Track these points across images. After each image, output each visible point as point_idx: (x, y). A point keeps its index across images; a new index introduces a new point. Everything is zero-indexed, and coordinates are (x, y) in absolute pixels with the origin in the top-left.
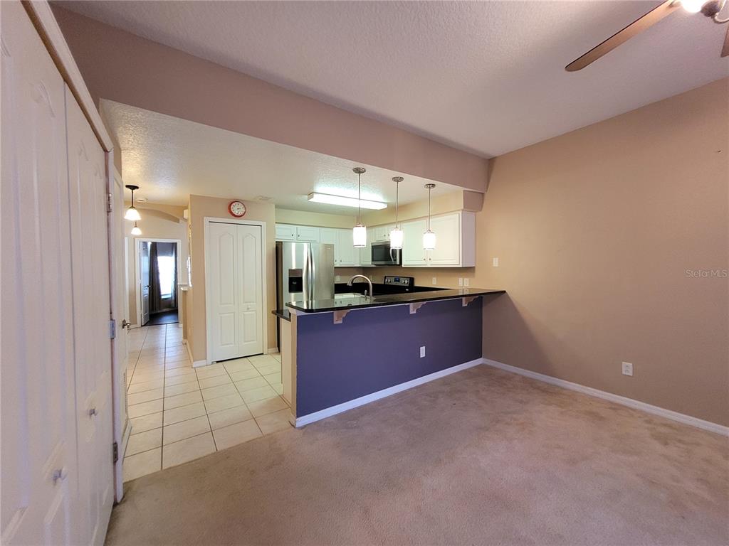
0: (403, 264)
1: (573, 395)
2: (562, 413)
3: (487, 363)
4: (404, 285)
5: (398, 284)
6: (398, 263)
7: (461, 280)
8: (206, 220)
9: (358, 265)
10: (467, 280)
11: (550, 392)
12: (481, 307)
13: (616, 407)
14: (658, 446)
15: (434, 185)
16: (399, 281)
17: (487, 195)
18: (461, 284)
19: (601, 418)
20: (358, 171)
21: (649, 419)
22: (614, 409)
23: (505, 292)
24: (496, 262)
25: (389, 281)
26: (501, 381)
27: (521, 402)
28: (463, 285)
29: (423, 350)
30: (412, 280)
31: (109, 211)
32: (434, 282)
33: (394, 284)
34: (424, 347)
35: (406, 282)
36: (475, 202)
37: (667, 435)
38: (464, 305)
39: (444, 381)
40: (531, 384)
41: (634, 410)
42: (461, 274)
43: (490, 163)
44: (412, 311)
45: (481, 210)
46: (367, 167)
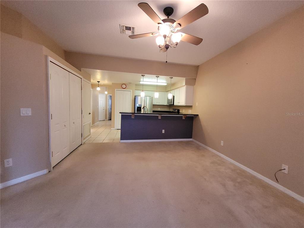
0: (174, 104)
3: (193, 141)
6: (172, 104)
8: (116, 89)
9: (165, 104)
12: (193, 120)
17: (196, 79)
21: (221, 160)
23: (198, 115)
24: (197, 104)
28: (190, 112)
29: (163, 131)
30: (179, 110)
31: (82, 90)
32: (184, 111)
37: (218, 162)
38: (183, 118)
44: (159, 118)
45: (195, 85)
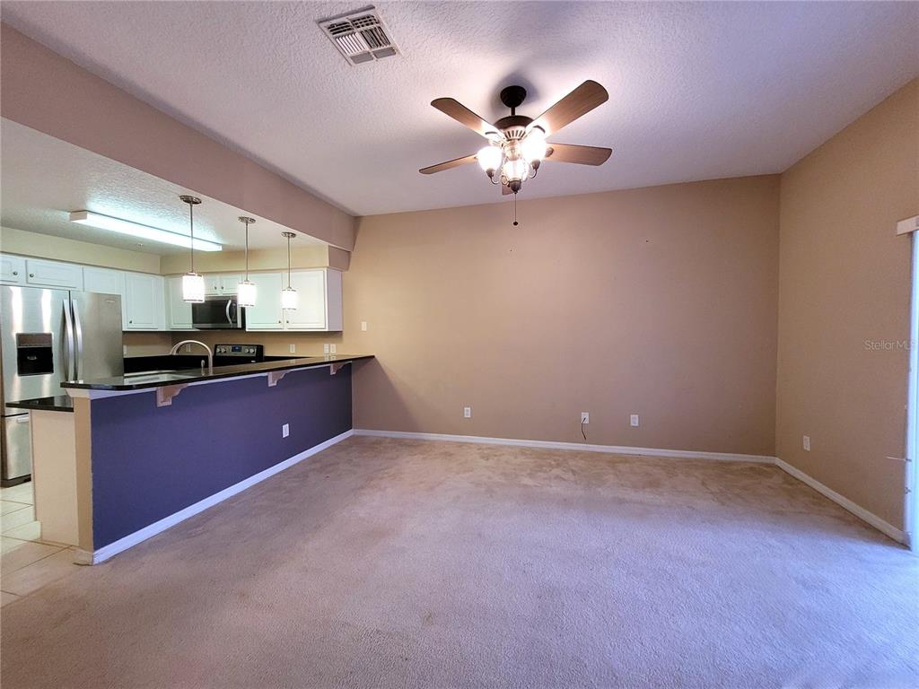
0: (247, 327)
1: (432, 444)
2: (424, 458)
3: (357, 434)
4: (247, 355)
5: (238, 354)
6: (239, 325)
7: (326, 346)
9: (164, 330)
10: (333, 346)
11: (415, 446)
12: (350, 374)
13: (461, 445)
14: (483, 462)
15: (294, 235)
16: (240, 350)
17: (353, 254)
18: (326, 351)
19: (451, 455)
20: (188, 200)
21: (479, 447)
22: (460, 446)
23: (373, 357)
24: (364, 327)
25: (223, 350)
26: (373, 446)
27: (392, 459)
28: (329, 352)
29: (286, 428)
30: (260, 349)
32: (292, 350)
33: (233, 354)
34: (287, 425)
35: (252, 351)
36: (341, 260)
37: (488, 453)
38: (333, 373)
39: (313, 459)
40: (400, 443)
41: (471, 444)
42: (326, 339)
43: (356, 221)
44: (272, 383)
45: (347, 269)
46: (202, 197)
